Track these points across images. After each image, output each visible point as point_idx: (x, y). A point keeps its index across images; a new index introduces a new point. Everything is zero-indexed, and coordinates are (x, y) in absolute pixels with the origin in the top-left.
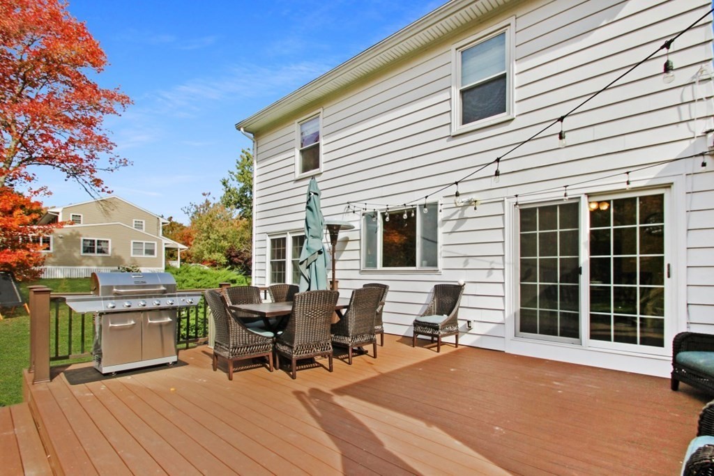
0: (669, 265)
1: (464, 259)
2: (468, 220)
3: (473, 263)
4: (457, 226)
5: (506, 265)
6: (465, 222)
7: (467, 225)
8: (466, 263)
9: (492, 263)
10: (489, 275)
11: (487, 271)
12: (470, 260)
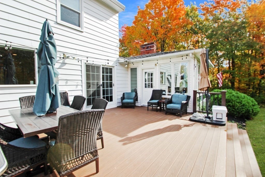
0: (113, 84)
1: (66, 81)
2: (67, 64)
3: (69, 83)
4: (61, 66)
5: (83, 84)
6: (65, 65)
7: (66, 67)
8: (67, 83)
9: (77, 83)
10: (77, 87)
11: (76, 86)
12: (68, 82)
